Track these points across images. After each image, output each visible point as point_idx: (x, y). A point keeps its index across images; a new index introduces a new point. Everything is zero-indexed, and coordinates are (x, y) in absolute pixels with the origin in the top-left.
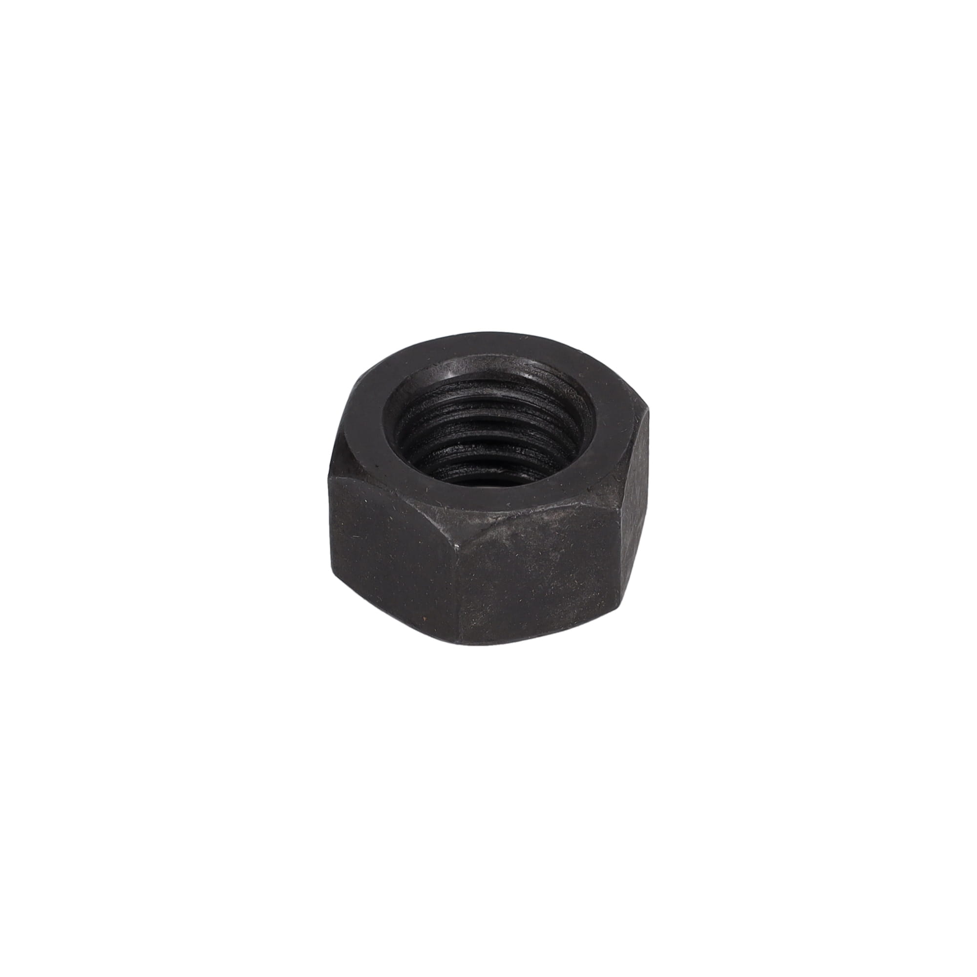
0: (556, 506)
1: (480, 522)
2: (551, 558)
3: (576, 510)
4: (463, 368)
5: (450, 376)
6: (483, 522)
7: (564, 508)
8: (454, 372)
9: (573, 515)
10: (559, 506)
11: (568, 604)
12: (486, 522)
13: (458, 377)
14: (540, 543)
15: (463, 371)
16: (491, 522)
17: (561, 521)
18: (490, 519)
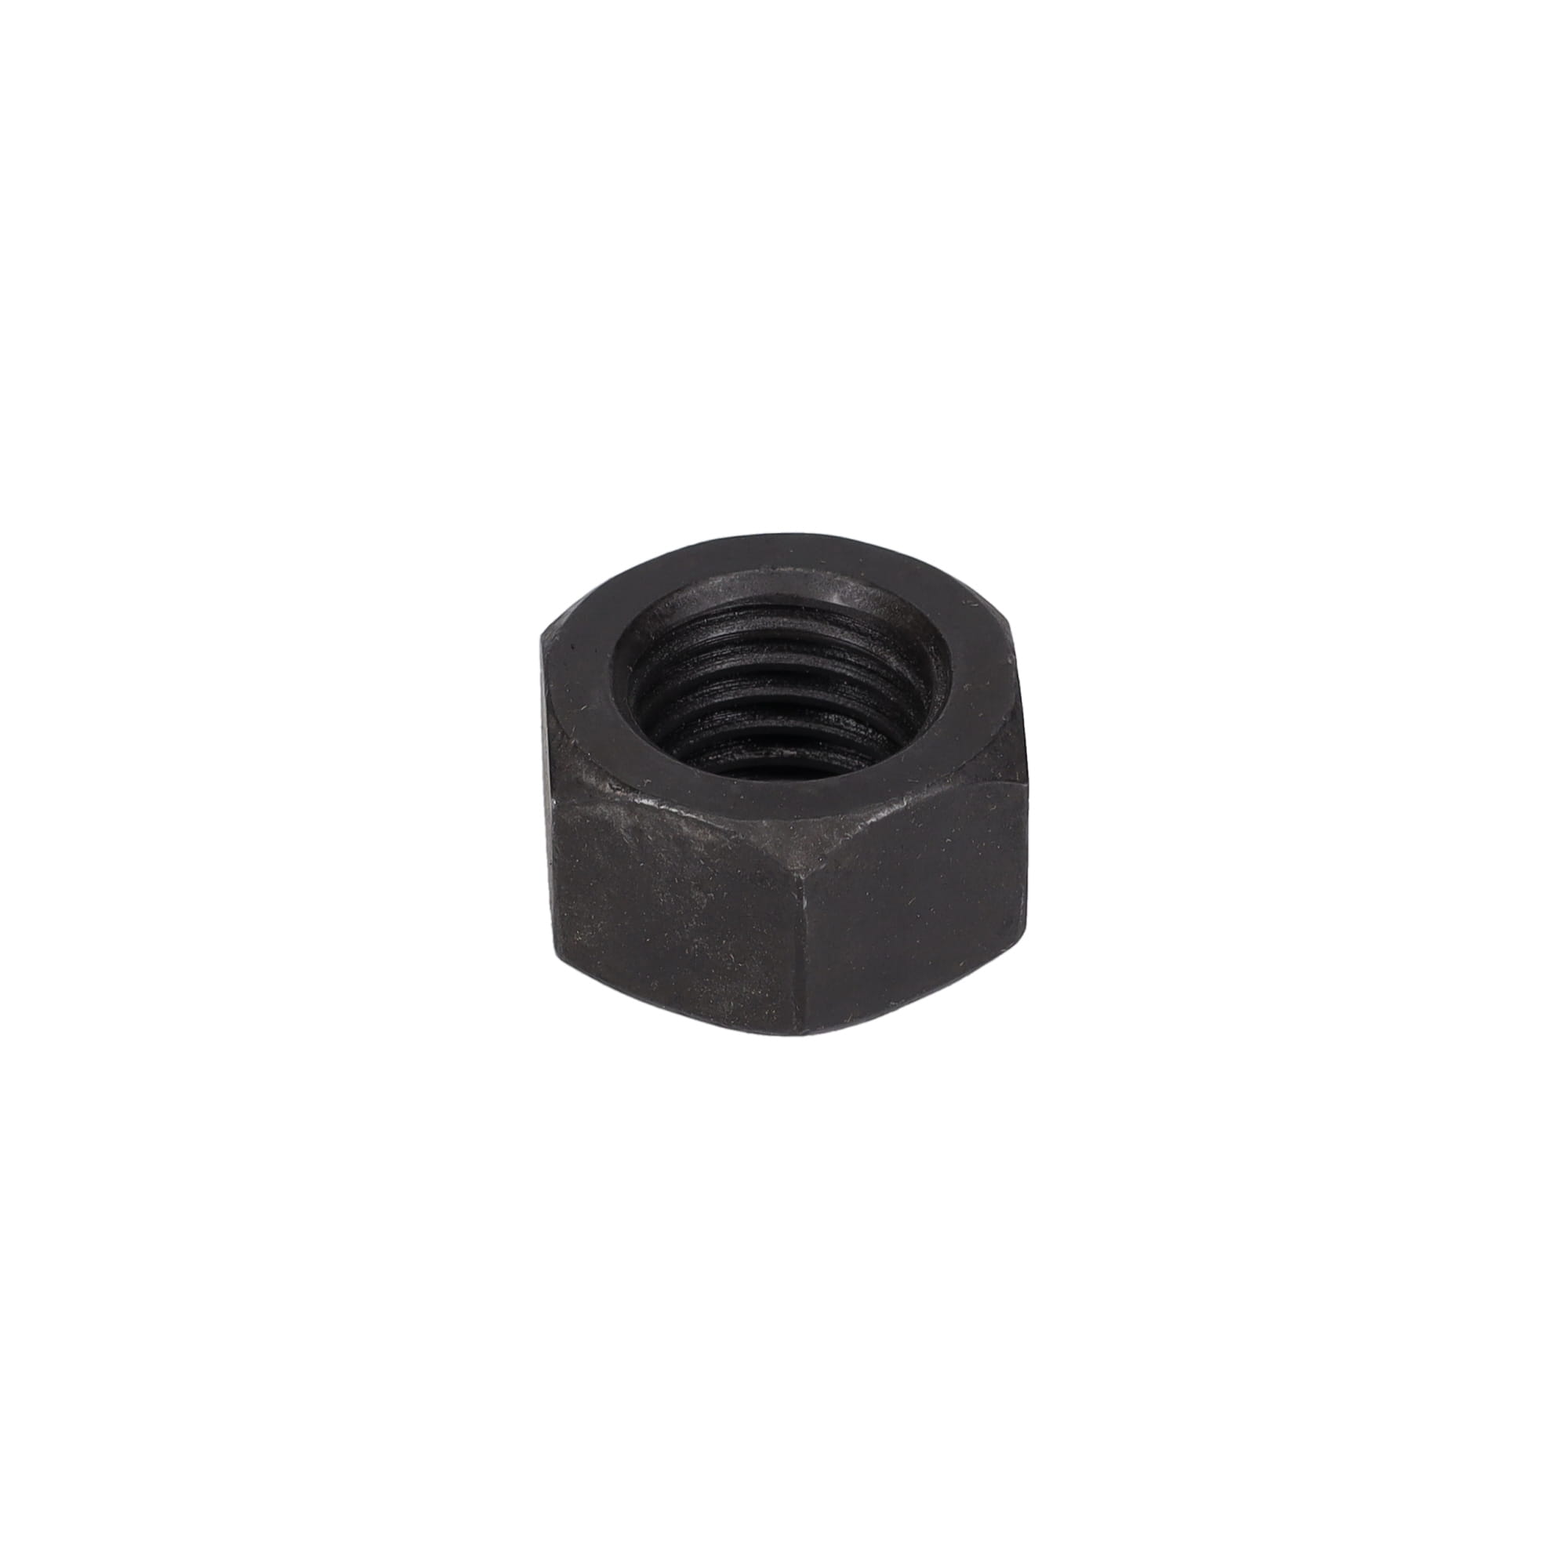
0: (701, 819)
1: (594, 783)
2: (693, 897)
3: (730, 841)
4: (858, 598)
5: (835, 600)
6: (598, 786)
7: (713, 829)
8: (842, 599)
9: (727, 847)
10: (705, 821)
11: (720, 985)
12: (600, 787)
13: (845, 607)
14: (677, 865)
15: (857, 603)
16: (607, 791)
17: (710, 846)
18: (608, 786)
